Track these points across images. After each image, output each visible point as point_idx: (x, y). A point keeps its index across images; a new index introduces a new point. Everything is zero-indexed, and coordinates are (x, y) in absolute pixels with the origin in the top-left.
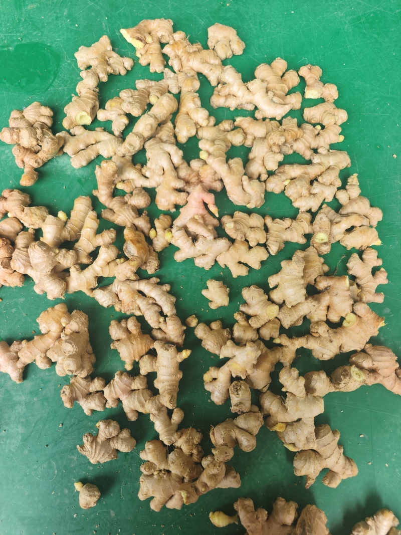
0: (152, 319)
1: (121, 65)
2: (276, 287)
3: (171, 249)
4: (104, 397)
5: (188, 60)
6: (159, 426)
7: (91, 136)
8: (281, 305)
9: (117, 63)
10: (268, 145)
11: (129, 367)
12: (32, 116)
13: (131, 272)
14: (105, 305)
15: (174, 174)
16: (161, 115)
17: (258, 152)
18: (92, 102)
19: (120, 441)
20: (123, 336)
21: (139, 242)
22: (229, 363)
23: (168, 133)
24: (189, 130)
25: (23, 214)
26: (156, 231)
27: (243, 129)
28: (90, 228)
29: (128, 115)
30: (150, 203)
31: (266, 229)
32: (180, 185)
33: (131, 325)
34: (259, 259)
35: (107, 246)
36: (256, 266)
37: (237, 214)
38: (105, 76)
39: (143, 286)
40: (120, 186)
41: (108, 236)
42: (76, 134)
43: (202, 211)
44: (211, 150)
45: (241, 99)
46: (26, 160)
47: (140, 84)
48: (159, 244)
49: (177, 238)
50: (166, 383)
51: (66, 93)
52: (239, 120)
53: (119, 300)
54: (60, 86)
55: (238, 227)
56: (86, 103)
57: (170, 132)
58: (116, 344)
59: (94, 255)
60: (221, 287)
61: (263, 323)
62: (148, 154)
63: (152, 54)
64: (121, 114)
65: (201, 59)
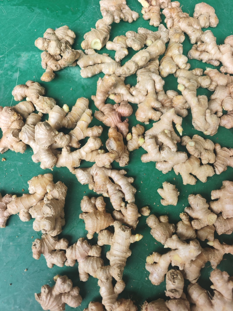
0: (115, 203)
1: (130, 15)
2: (217, 200)
3: (141, 151)
4: (65, 256)
5: (179, 21)
6: (104, 292)
7: (99, 58)
8: (219, 215)
9: (128, 14)
10: (229, 91)
11: (90, 237)
12: (61, 34)
13: (109, 162)
14: (82, 183)
15: (155, 96)
16: (154, 53)
17: (219, 95)
18: (106, 34)
19: (70, 298)
20: (90, 210)
21: (119, 140)
22: (172, 253)
23: (155, 67)
24: (171, 69)
25: (38, 100)
26: (132, 136)
27: (210, 77)
28: (85, 122)
29: (129, 49)
30: (132, 113)
31: (215, 154)
32: (157, 105)
33: (99, 203)
34: (207, 175)
35: (95, 137)
36: (203, 179)
37: (196, 136)
38: (119, 19)
39: (114, 175)
40: (112, 97)
41: (97, 131)
42: (88, 54)
43: (170, 127)
44: (187, 85)
45: (212, 55)
46: (49, 63)
47: (141, 31)
48: (132, 146)
49: (148, 144)
50: (117, 258)
51: (87, 26)
52: (208, 70)
53: (93, 181)
54: (84, 21)
55: (197, 146)
56: (102, 34)
57: (157, 67)
58: (84, 215)
59: (83, 142)
60: (174, 190)
61: (203, 226)
62: (139, 78)
63: (153, 12)
64: (124, 48)
65: (188, 22)
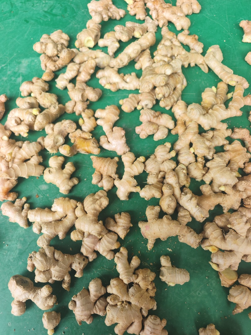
1: (117, 13)
5: (163, 12)
7: (93, 54)
9: (115, 12)
12: (56, 38)
18: (97, 32)
25: (40, 96)
29: (120, 42)
38: (107, 17)
40: (108, 86)
42: (83, 51)
46: (48, 65)
47: (129, 24)
51: (78, 29)
54: (76, 24)
56: (93, 32)
63: (138, 7)
64: (114, 41)
65: (172, 11)
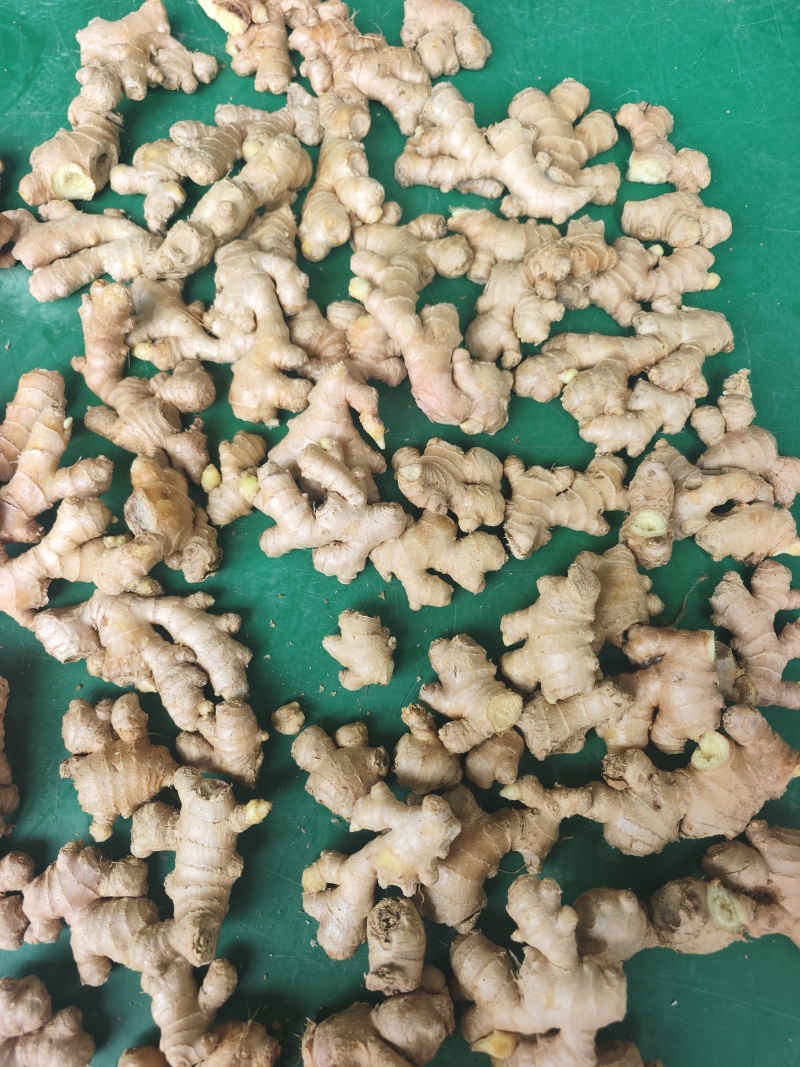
0: (179, 707)
1: (184, 68)
2: (520, 645)
3: (254, 520)
4: (22, 912)
5: (348, 66)
6: (163, 1007)
7: (88, 228)
8: (530, 694)
9: (177, 63)
10: (527, 277)
11: (100, 834)
13: (135, 574)
14: (61, 657)
15: (280, 330)
16: (265, 184)
17: (501, 294)
18: (98, 142)
19: (44, 1047)
20: (95, 744)
21: (165, 496)
22: (373, 847)
23: (277, 230)
24: (331, 229)
26: (220, 472)
27: (467, 239)
28: (42, 450)
29: (185, 183)
30: (212, 399)
31: (507, 491)
32: (292, 359)
33: (121, 717)
34: (481, 567)
35: (79, 501)
36: (471, 583)
37: (433, 445)
38: (139, 86)
39: (165, 613)
40: (143, 352)
41: (89, 475)
42: (50, 218)
43: (342, 429)
44: (380, 276)
45: (468, 165)
47: (226, 115)
48: (223, 507)
49: (269, 494)
50: (193, 890)
51: (45, 124)
52: (458, 214)
53: (100, 646)
54: (36, 108)
55: (432, 477)
56: (83, 144)
57: (285, 230)
58: (74, 765)
59: (45, 520)
60: (374, 633)
61: (477, 740)
62: (220, 277)
63: (263, 47)
64: (168, 180)
65: (379, 65)
